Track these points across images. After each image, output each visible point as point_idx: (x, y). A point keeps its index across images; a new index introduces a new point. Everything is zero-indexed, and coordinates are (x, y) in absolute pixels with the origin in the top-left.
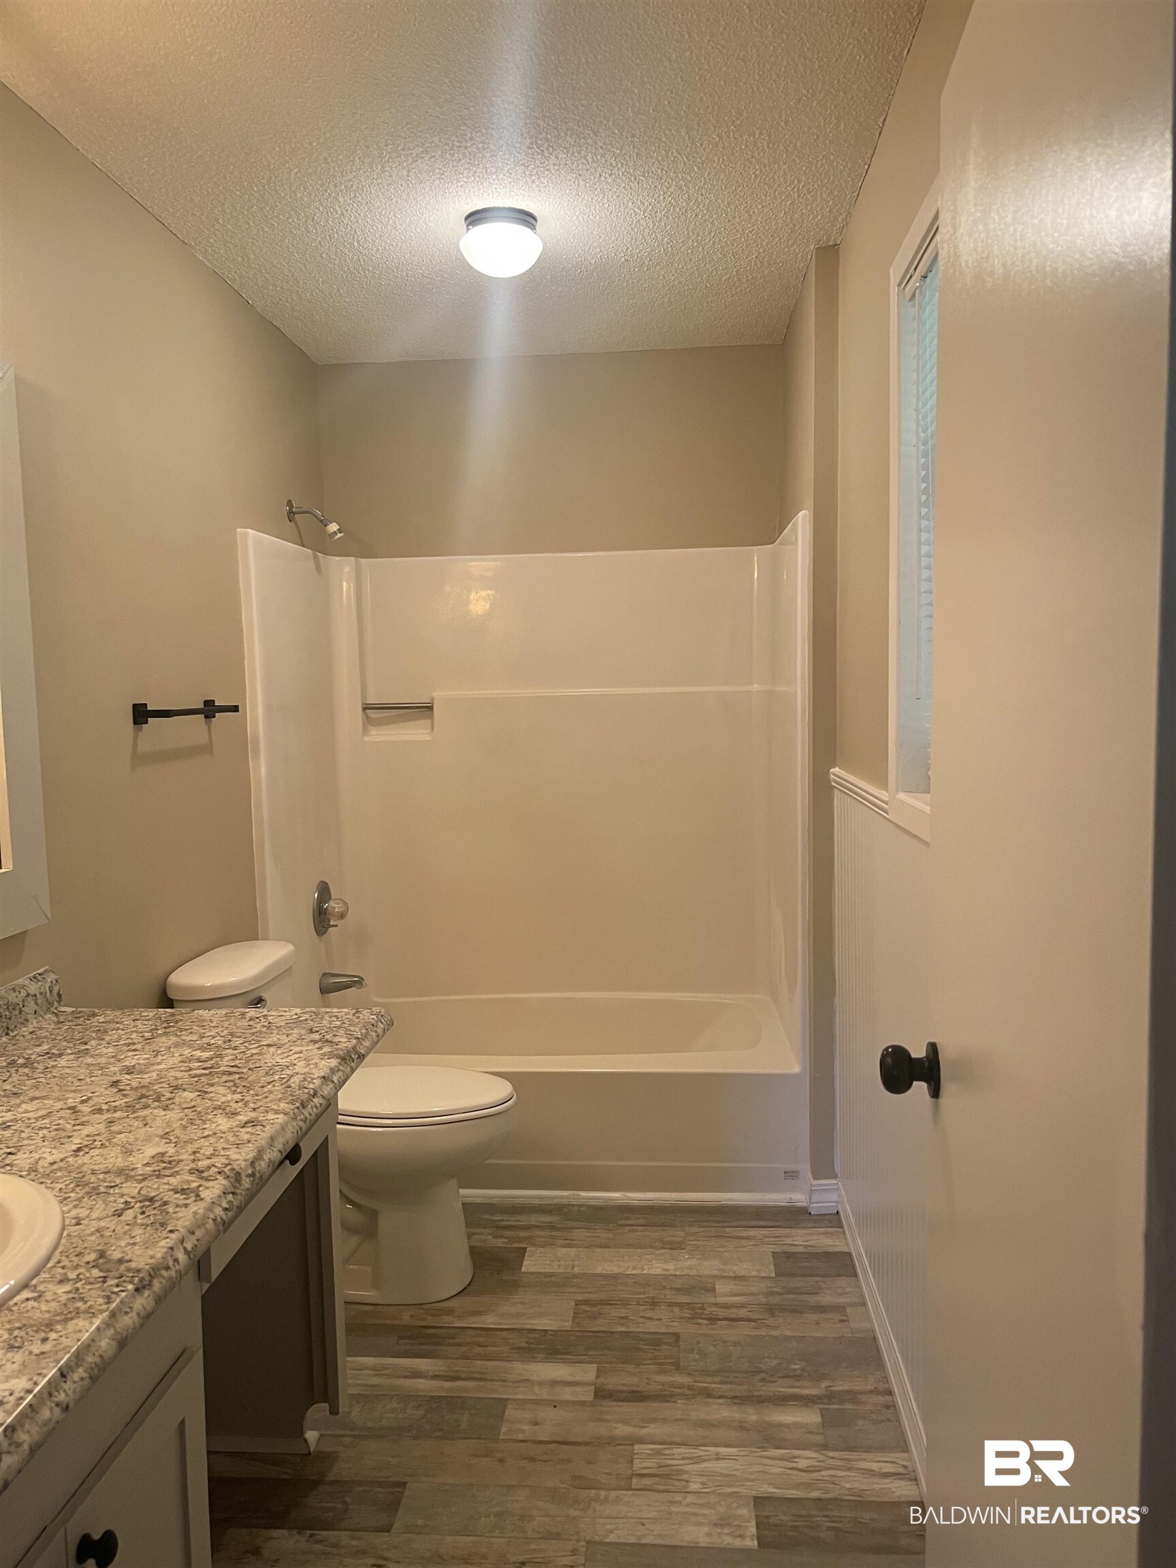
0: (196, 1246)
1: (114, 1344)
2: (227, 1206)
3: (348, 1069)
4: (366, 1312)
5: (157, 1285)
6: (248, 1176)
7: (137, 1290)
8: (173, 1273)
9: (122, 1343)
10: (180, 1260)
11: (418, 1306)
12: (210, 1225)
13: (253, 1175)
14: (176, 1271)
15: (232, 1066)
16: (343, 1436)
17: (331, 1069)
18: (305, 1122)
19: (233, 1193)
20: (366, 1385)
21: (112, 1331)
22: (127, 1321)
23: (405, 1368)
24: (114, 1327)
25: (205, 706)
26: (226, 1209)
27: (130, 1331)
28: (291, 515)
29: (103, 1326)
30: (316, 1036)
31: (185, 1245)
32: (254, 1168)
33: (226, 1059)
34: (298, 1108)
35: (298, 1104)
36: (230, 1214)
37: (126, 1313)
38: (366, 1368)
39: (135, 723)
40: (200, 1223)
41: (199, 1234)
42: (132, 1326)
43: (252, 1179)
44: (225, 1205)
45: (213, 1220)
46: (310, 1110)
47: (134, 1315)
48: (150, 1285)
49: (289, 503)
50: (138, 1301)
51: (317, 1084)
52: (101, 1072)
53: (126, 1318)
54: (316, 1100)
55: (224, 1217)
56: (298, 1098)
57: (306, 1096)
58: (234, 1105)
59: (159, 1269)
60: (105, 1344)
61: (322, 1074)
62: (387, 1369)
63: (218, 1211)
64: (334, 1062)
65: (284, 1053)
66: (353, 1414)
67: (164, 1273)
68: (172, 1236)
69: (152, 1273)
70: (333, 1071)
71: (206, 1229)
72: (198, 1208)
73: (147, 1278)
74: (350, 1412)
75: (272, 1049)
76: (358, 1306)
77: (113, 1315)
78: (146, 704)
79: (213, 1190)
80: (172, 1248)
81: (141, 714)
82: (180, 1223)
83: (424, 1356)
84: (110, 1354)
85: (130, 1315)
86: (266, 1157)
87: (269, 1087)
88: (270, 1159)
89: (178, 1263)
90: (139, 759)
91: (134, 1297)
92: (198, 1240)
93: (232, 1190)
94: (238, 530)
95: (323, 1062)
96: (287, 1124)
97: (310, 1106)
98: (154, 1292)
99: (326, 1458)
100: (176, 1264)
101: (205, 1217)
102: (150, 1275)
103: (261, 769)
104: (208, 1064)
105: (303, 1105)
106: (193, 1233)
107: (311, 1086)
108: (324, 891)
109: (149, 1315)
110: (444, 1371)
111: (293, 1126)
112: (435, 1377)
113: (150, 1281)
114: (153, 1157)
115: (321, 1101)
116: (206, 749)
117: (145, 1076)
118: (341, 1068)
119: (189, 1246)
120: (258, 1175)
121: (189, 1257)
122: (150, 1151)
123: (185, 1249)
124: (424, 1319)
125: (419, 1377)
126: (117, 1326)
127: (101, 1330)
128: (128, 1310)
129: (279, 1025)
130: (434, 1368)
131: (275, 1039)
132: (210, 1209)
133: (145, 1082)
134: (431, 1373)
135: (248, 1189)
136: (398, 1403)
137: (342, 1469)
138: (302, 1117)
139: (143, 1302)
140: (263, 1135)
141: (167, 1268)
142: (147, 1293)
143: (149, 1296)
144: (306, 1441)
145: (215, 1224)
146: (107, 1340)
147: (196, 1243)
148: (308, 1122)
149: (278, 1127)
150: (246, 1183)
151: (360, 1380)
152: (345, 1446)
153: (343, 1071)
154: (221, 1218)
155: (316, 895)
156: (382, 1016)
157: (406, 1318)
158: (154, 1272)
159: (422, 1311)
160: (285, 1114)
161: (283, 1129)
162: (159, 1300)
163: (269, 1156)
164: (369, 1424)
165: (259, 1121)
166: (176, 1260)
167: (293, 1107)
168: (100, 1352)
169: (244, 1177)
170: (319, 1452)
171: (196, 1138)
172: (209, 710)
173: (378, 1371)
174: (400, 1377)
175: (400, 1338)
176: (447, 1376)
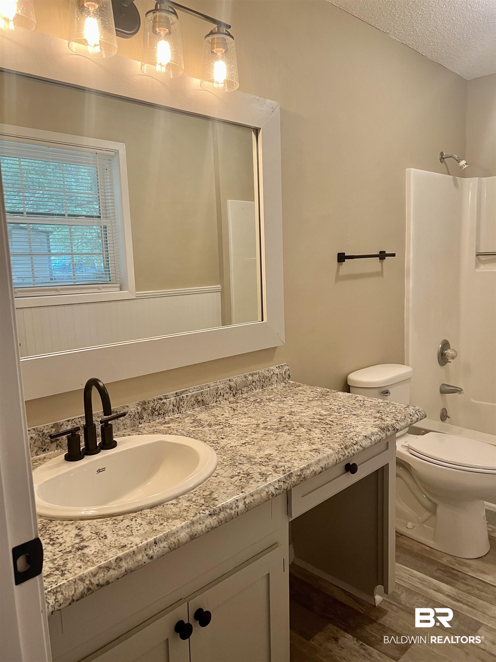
0: (251, 502)
1: (188, 536)
2: (278, 488)
3: (384, 435)
4: (426, 550)
5: (222, 515)
6: (297, 475)
7: (210, 515)
8: (233, 512)
9: (193, 537)
10: (240, 507)
11: (453, 557)
12: (264, 494)
13: (300, 475)
14: (235, 511)
15: (331, 421)
16: (393, 604)
17: (372, 433)
18: (344, 456)
19: (284, 482)
20: (413, 586)
21: (189, 530)
22: (199, 528)
23: (435, 585)
24: (191, 528)
25: (380, 253)
26: (276, 489)
27: (199, 532)
28: (442, 159)
29: (186, 527)
30: (378, 415)
31: (245, 500)
32: (302, 472)
33: (332, 417)
34: (342, 448)
35: (343, 447)
36: (278, 492)
37: (200, 524)
38: (415, 577)
39: (339, 261)
40: (258, 492)
41: (255, 497)
42: (200, 530)
43: (298, 477)
44: (277, 486)
45: (266, 492)
46: (349, 451)
47: (203, 526)
48: (218, 514)
49: (442, 154)
50: (209, 520)
51: (359, 439)
52: (280, 411)
53: (199, 526)
54: (355, 447)
55: (274, 493)
56: (345, 444)
57: (350, 443)
58: (316, 439)
59: (226, 508)
60: (183, 535)
61: (366, 435)
62: (426, 581)
63: (272, 489)
64: (376, 430)
65: (358, 420)
66: (402, 596)
67: (228, 511)
68: (241, 494)
69: (222, 509)
70: (373, 434)
71: (261, 496)
72: (262, 485)
73: (218, 511)
74: (401, 595)
75: (354, 417)
76: (422, 545)
77: (193, 523)
78: (344, 253)
79: (274, 478)
80: (237, 500)
81: (342, 258)
82: (249, 490)
83: (447, 583)
84: (184, 540)
85: (201, 525)
86: (311, 469)
87: (338, 435)
88: (313, 470)
89: (238, 508)
90: (339, 278)
91: (208, 517)
92: (253, 500)
93: (284, 480)
94: (407, 169)
95: (371, 429)
96: (331, 455)
97: (350, 449)
98: (219, 518)
99: (381, 611)
100: (236, 508)
101: (262, 490)
102: (220, 510)
103: (410, 284)
104: (322, 418)
105: (346, 448)
106: (253, 496)
107: (356, 439)
108: (446, 345)
109: (213, 528)
110: (454, 595)
111: (335, 457)
112: (448, 596)
113: (219, 513)
114: (266, 455)
115: (359, 447)
116: (380, 274)
117: (295, 417)
118: (379, 433)
119: (247, 501)
120: (303, 476)
121: (245, 506)
122: (267, 452)
123: (245, 502)
124: (454, 565)
125: (441, 593)
126: (193, 528)
127: (183, 528)
128: (202, 523)
129: (366, 406)
130: (451, 592)
131: (359, 412)
132: (267, 487)
133: (292, 419)
134: (447, 593)
135: (294, 482)
136: (425, 601)
137: (387, 620)
138: (343, 453)
139: (212, 521)
140: (317, 457)
141: (231, 509)
142: (215, 517)
143: (215, 519)
144: (374, 599)
145: (267, 495)
146: (185, 533)
147: (252, 501)
148: (345, 457)
149: (325, 455)
150: (294, 479)
151: (411, 581)
152: (392, 610)
153: (380, 435)
154: (272, 492)
155: (440, 346)
156: (419, 411)
157: (444, 561)
158: (223, 509)
159: (454, 560)
160: (333, 450)
161: (328, 457)
162: (220, 522)
163: (313, 468)
164: (408, 605)
165: (320, 450)
166: (237, 507)
167: (339, 447)
168: (179, 538)
169: (294, 475)
170: (380, 607)
171: (289, 451)
172: (382, 256)
173: (422, 581)
174: (431, 588)
175: (438, 569)
176: (454, 598)
